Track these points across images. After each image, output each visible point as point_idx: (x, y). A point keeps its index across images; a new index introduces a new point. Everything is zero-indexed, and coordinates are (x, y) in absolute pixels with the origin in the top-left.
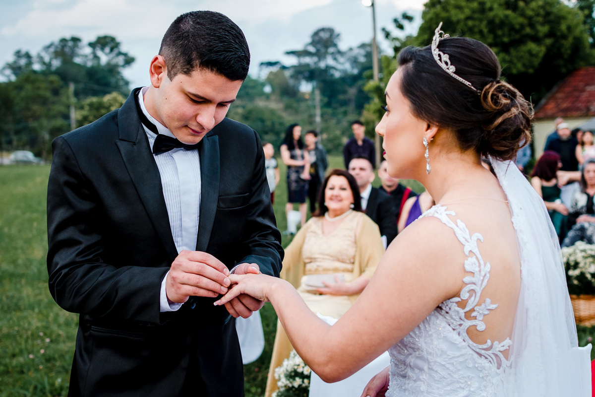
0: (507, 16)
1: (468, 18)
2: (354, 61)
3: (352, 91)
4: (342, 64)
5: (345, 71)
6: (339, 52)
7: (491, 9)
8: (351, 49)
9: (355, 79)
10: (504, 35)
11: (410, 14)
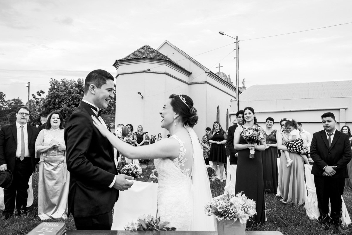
0: (78, 96)
1: (65, 95)
2: (10, 105)
3: (9, 116)
4: (6, 106)
5: (6, 108)
6: (5, 101)
7: (73, 93)
8: (9, 100)
9: (10, 111)
10: (76, 102)
11: (43, 91)
